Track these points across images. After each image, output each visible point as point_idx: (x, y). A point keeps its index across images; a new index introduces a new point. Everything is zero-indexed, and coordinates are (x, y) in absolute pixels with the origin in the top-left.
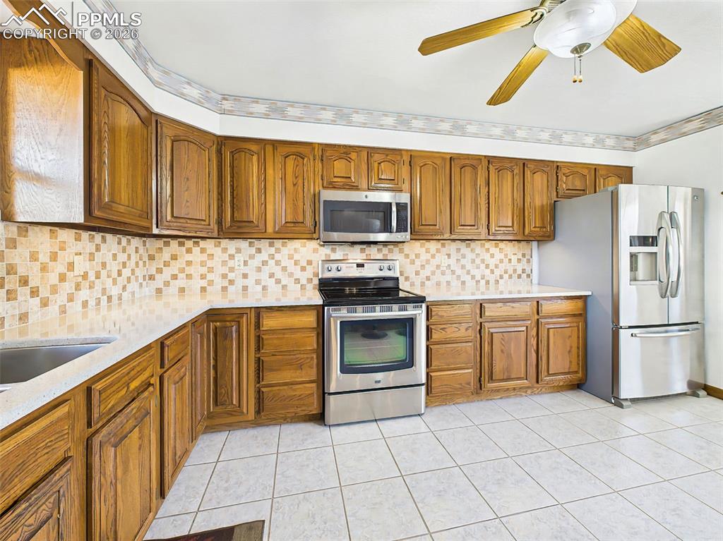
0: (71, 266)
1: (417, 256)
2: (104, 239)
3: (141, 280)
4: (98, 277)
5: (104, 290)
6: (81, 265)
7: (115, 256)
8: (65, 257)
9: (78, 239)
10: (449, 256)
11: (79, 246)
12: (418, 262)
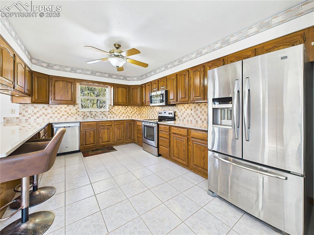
0: (121, 111)
1: (181, 110)
2: (128, 107)
3: (138, 114)
4: (126, 113)
5: (128, 115)
6: (123, 111)
7: (130, 110)
8: (120, 110)
9: (122, 107)
10: (192, 110)
11: (122, 108)
12: (181, 112)
